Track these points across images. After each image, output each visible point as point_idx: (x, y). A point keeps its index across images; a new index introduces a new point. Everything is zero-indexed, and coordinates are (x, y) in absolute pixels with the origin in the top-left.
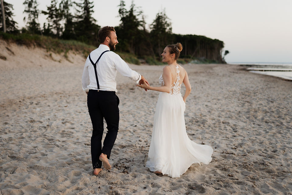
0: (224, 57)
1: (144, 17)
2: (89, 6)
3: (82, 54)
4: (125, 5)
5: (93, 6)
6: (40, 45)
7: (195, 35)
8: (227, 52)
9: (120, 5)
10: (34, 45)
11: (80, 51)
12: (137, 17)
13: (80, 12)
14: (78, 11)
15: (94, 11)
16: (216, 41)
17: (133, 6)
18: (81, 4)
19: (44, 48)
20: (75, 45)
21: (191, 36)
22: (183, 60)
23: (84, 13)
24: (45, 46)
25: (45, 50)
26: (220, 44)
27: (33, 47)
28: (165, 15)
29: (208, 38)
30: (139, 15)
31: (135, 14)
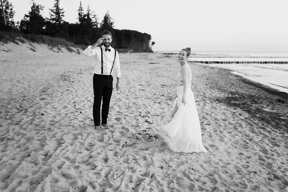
0: (151, 48)
1: (97, 19)
2: (60, 12)
3: (65, 47)
4: (83, 10)
5: (64, 12)
6: (44, 42)
7: (129, 30)
8: (153, 43)
9: (79, 10)
10: (41, 42)
11: (64, 45)
12: (92, 19)
13: (53, 16)
14: (52, 15)
15: (64, 15)
16: (145, 34)
17: (89, 10)
18: (54, 10)
19: (46, 44)
20: (60, 41)
21: (126, 30)
22: (122, 50)
23: (57, 17)
24: (47, 43)
25: (47, 45)
26: (148, 37)
27: (40, 43)
28: (109, 16)
29: (139, 32)
30: (93, 17)
31: (91, 17)
